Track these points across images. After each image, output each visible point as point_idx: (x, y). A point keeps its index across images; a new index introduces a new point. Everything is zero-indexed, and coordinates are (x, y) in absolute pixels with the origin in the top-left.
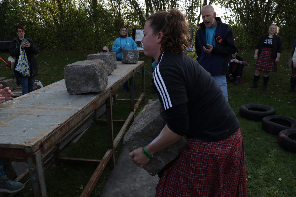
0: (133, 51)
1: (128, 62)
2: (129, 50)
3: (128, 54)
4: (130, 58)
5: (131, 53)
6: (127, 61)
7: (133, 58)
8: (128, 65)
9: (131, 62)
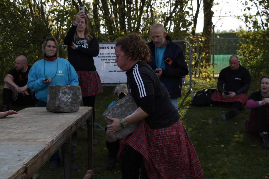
0: (71, 87)
1: (61, 110)
2: (62, 85)
3: (60, 94)
4: (64, 101)
5: (67, 91)
6: (59, 107)
7: (71, 101)
8: (60, 116)
9: (67, 109)
